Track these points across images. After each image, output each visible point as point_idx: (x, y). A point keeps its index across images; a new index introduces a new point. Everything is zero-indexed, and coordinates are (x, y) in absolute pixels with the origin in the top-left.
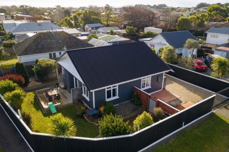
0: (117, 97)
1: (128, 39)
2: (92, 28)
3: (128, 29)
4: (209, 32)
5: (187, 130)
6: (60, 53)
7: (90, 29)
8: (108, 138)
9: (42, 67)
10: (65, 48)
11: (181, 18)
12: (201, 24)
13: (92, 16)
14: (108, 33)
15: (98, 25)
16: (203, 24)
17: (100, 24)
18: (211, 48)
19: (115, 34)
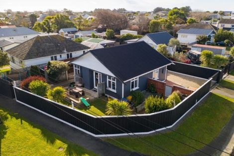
0: (138, 88)
1: (114, 41)
2: (69, 33)
3: (108, 32)
4: (179, 32)
5: (200, 106)
6: (61, 56)
7: (67, 33)
8: (156, 113)
9: (58, 68)
10: (65, 51)
11: (152, 21)
12: (169, 27)
13: (66, 21)
14: (90, 37)
15: (73, 29)
16: (171, 26)
17: (75, 28)
18: (186, 46)
19: (97, 37)
